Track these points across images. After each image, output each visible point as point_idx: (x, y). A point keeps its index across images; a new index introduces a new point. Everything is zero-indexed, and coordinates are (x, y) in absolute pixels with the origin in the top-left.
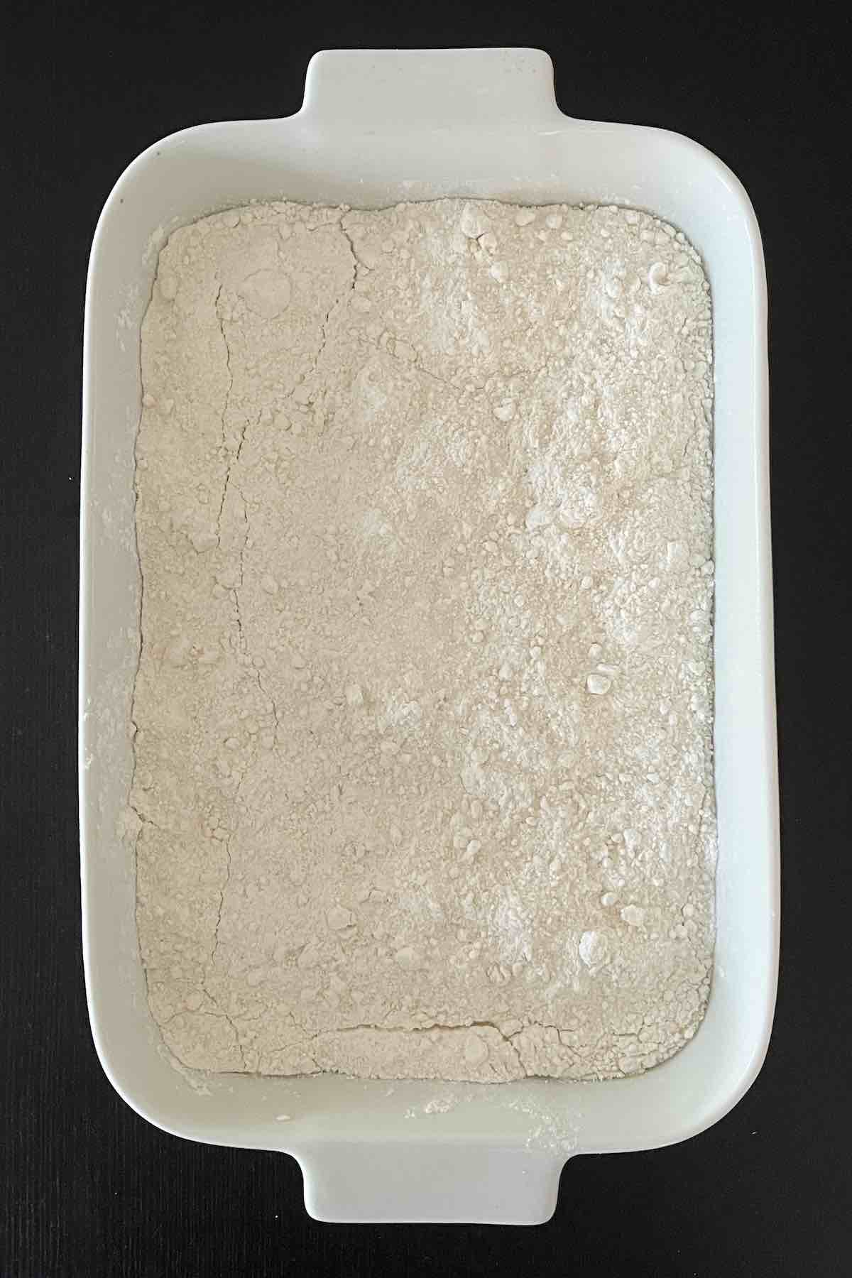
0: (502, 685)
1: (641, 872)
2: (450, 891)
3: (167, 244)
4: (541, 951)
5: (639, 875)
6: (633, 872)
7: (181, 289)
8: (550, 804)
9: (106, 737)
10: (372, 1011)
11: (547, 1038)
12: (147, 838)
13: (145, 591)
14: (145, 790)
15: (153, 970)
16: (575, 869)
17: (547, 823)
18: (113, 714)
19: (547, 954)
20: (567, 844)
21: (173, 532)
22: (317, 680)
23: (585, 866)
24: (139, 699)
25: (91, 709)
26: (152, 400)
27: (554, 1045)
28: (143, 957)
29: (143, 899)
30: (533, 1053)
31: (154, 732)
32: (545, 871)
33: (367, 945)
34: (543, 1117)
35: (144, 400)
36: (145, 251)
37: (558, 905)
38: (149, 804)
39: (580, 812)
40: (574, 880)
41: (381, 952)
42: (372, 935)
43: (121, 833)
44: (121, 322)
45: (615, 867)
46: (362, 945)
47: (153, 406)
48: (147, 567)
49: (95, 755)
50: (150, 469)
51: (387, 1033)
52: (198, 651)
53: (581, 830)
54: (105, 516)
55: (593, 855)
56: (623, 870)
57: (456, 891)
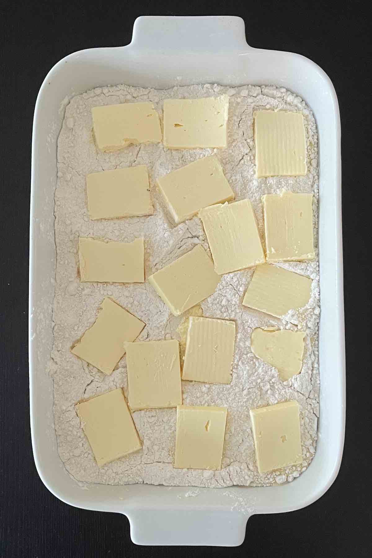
0: (222, 308)
1: (285, 396)
2: (197, 402)
3: (69, 103)
4: (238, 429)
5: (284, 398)
6: (282, 397)
7: (76, 124)
8: (243, 363)
9: (41, 326)
10: (162, 454)
11: (242, 467)
12: (58, 373)
13: (58, 261)
14: (58, 351)
15: (60, 435)
16: (255, 394)
17: (241, 371)
18: (44, 317)
19: (242, 430)
20: (250, 382)
21: (72, 234)
22: (136, 303)
23: (259, 393)
24: (55, 310)
25: (34, 313)
26: (62, 175)
27: (245, 470)
28: (56, 429)
29: (56, 402)
30: (236, 475)
31: (62, 326)
32: (241, 395)
33: (160, 425)
34: (239, 499)
35: (58, 175)
36: (60, 108)
37: (247, 410)
38: (60, 357)
39: (256, 367)
40: (254, 399)
41: (167, 428)
42: (163, 421)
43: (47, 370)
44: (49, 139)
45: (273, 395)
46: (158, 425)
47: (62, 177)
48: (59, 249)
49: (36, 334)
50: (61, 206)
51: (167, 465)
52: (82, 289)
53: (257, 376)
54: (41, 226)
55: (263, 388)
56: (277, 396)
57: (200, 402)
